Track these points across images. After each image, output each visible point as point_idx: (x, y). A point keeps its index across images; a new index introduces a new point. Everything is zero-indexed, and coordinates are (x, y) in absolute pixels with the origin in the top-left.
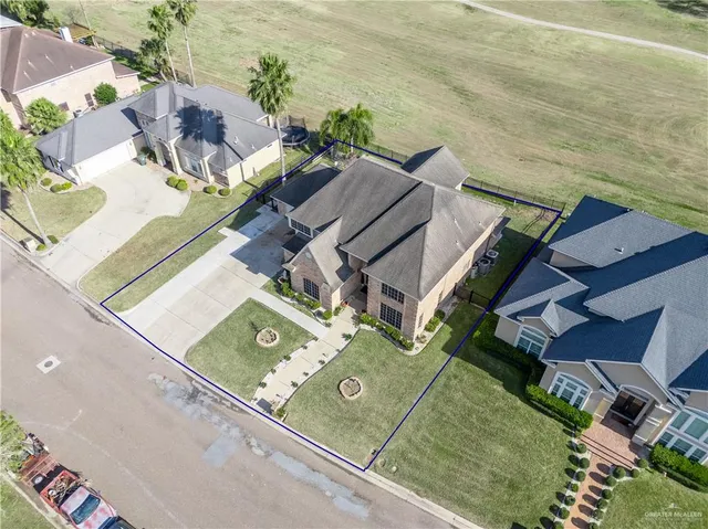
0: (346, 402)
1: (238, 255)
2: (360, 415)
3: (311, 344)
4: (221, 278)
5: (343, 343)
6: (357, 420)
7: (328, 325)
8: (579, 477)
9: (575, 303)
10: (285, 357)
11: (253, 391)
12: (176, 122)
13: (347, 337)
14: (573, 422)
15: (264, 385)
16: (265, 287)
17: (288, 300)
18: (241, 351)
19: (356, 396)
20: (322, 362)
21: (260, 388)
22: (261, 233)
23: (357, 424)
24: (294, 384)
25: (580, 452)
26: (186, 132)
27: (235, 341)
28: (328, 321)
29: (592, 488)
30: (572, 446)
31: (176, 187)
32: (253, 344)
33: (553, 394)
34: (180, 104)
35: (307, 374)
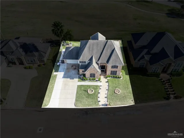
0: (119, 95)
1: (64, 77)
2: (124, 95)
3: (101, 87)
4: (65, 85)
5: (107, 84)
6: (124, 97)
7: (101, 82)
8: (165, 84)
9: (148, 53)
10: (98, 93)
11: (98, 104)
12: (21, 50)
13: (107, 82)
14: (157, 75)
15: (100, 101)
16: (78, 81)
17: (87, 81)
18: (88, 97)
19: (120, 92)
20: (107, 90)
21: (99, 102)
22: (65, 70)
23: (125, 97)
24: (106, 97)
25: (162, 80)
26: (26, 52)
27: (84, 96)
28: (100, 81)
29: (168, 85)
30: (160, 80)
31: (29, 68)
32: (89, 95)
33: (152, 72)
34: (19, 45)
35: (106, 94)
